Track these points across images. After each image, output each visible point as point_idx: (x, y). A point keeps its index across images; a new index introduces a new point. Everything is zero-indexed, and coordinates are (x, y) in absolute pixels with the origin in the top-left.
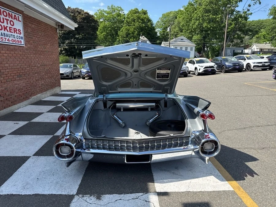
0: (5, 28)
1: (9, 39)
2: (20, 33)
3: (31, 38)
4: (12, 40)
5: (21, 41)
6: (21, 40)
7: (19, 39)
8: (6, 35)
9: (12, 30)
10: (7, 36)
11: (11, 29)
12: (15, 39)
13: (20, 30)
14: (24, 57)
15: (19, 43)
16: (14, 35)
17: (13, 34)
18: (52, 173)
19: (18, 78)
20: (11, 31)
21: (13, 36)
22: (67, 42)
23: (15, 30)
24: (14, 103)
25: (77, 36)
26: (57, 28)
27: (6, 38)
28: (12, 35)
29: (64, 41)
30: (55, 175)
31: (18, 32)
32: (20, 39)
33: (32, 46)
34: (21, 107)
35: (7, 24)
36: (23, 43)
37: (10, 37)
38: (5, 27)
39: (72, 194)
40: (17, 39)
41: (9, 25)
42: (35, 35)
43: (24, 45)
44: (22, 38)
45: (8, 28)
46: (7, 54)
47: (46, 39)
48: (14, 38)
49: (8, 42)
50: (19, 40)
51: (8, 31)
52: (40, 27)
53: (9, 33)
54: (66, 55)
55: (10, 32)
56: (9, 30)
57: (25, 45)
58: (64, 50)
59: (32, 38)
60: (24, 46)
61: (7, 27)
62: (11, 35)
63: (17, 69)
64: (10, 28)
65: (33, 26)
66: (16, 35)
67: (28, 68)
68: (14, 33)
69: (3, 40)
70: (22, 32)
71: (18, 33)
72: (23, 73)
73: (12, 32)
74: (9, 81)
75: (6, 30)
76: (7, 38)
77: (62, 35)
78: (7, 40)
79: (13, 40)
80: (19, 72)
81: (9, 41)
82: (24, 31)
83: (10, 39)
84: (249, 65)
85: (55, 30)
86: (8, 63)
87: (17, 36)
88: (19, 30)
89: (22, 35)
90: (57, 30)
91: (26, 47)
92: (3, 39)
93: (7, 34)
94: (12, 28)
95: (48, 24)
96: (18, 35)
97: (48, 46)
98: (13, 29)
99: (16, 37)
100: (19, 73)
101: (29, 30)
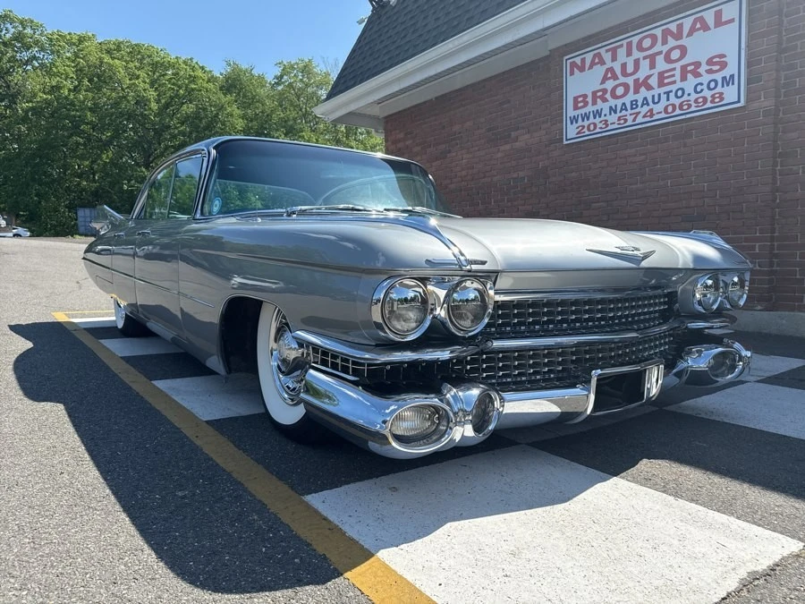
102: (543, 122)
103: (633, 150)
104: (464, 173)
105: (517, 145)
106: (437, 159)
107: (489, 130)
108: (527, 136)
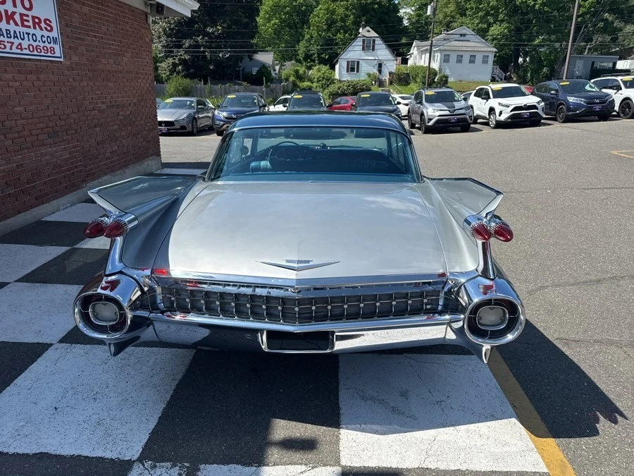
0: (10, 17)
1: (20, 44)
2: (49, 28)
3: (79, 39)
4: (29, 46)
5: (53, 50)
6: (55, 46)
7: (46, 44)
8: (12, 34)
9: (28, 21)
10: (14, 37)
11: (25, 18)
12: (37, 43)
13: (50, 22)
14: (63, 89)
15: (49, 54)
16: (33, 34)
17: (31, 31)
18: (92, 394)
19: (50, 141)
20: (26, 23)
21: (30, 36)
22: (187, 45)
23: (37, 20)
24: (42, 199)
25: (210, 30)
26: (149, 11)
27: (12, 43)
28: (28, 34)
29: (180, 42)
30: (98, 400)
31: (43, 25)
32: (50, 43)
33: (85, 59)
34: (61, 208)
35: (15, 6)
36: (58, 54)
37: (23, 39)
38: (9, 14)
39: (129, 458)
40: (42, 44)
41: (20, 9)
42: (92, 31)
43: (61, 58)
44: (55, 41)
45: (17, 17)
46: (16, 81)
47: (120, 42)
48: (35, 41)
49: (19, 51)
50: (49, 46)
51: (16, 24)
52: (105, 11)
53: (20, 29)
54: (185, 76)
55: (23, 25)
56: (19, 23)
57: (65, 57)
58: (180, 64)
59: (83, 40)
60: (62, 60)
61: (14, 13)
62: (26, 33)
63: (47, 118)
64: (22, 15)
65: (85, 9)
66: (38, 33)
67: (75, 116)
68: (35, 28)
69: (5, 47)
70: (54, 24)
71: (46, 28)
72: (61, 126)
73: (29, 27)
74: (28, 148)
75: (11, 22)
76: (16, 42)
77: (176, 26)
78: (17, 48)
79: (31, 47)
80: (51, 124)
81: (22, 49)
82: (60, 23)
83: (25, 44)
84: (628, 103)
85: (144, 17)
86: (21, 103)
87: (43, 36)
88: (45, 20)
89: (55, 34)
90: (147, 17)
91: (68, 63)
92: (6, 44)
93: (15, 32)
94: (27, 16)
95: (123, 3)
96: (46, 33)
97: (125, 59)
98: (30, 19)
99: (39, 38)
100: (52, 127)
101: (73, 20)
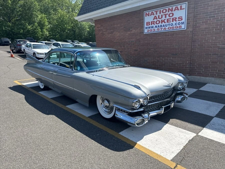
2: (180, 20)
4: (169, 28)
7: (178, 25)
8: (162, 26)
12: (173, 26)
15: (178, 28)
17: (171, 23)
20: (169, 21)
23: (174, 19)
27: (162, 28)
31: (177, 20)
35: (166, 17)
37: (167, 26)
38: (163, 20)
41: (168, 17)
44: (183, 23)
45: (166, 21)
49: (164, 30)
53: (166, 24)
62: (168, 24)
63: (172, 49)
64: (168, 19)
66: (174, 23)
70: (184, 18)
76: (164, 28)
88: (179, 18)
92: (159, 29)
98: (171, 19)
102: (139, 27)
103: (160, 37)
104: (118, 38)
105: (132, 32)
106: (110, 33)
107: (124, 27)
108: (134, 30)
